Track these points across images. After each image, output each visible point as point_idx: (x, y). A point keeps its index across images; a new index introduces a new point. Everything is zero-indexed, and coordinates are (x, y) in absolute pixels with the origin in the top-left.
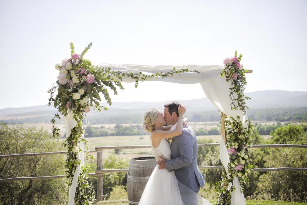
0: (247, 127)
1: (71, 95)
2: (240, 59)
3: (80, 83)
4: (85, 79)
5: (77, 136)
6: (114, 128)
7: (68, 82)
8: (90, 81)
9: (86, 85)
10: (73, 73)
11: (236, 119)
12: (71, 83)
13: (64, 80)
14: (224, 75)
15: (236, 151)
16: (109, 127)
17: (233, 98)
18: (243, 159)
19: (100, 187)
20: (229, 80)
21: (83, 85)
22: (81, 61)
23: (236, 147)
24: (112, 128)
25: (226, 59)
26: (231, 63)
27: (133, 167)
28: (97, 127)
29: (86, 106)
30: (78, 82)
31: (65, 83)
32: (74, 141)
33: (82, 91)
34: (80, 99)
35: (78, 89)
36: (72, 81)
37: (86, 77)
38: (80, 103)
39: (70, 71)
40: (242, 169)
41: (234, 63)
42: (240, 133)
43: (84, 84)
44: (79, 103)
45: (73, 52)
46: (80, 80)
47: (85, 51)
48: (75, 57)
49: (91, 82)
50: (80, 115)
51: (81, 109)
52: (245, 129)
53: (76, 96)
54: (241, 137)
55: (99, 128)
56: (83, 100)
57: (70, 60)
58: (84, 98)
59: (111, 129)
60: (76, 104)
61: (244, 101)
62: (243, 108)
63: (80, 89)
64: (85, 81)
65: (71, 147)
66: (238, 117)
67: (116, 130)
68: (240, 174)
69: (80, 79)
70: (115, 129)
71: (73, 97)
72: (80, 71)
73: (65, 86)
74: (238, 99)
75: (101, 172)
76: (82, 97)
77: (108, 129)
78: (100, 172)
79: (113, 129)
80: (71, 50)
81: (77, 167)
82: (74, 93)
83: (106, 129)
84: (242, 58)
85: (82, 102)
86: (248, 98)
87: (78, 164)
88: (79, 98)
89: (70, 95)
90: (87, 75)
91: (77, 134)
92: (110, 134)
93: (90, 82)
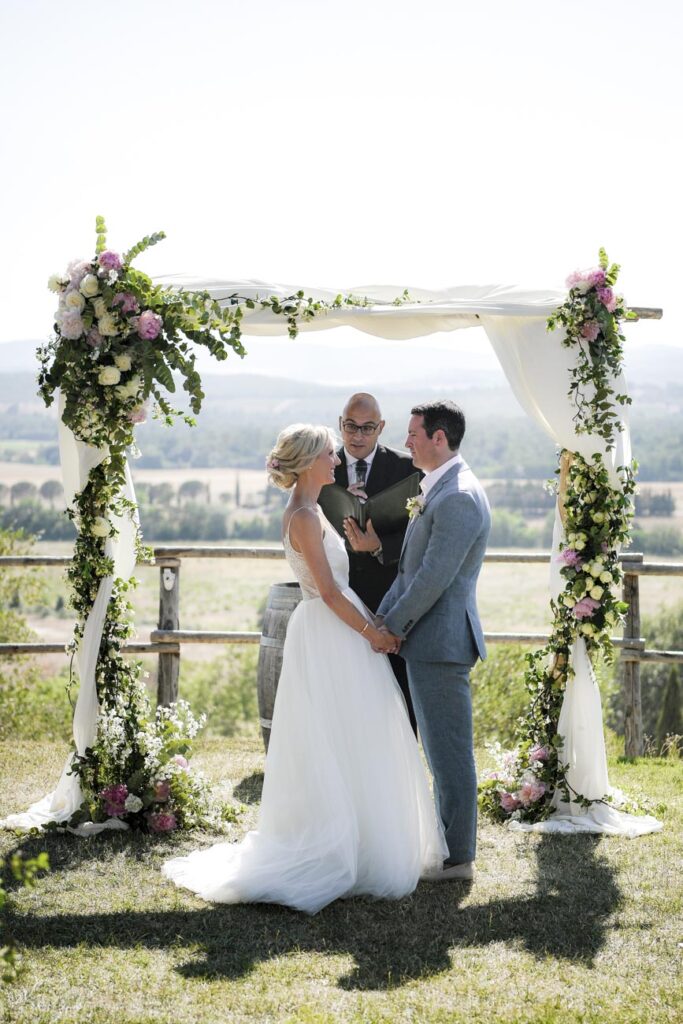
0: (621, 488)
1: (94, 371)
2: (615, 278)
3: (120, 335)
4: (136, 324)
5: (106, 489)
6: (260, 493)
7: (86, 333)
8: (148, 332)
9: (137, 343)
10: (100, 305)
11: (590, 461)
12: (93, 335)
13: (76, 326)
14: (559, 324)
15: (580, 558)
16: (231, 490)
17: (580, 399)
18: (598, 582)
19: (169, 693)
20: (574, 342)
21: (127, 342)
22: (123, 272)
23: (581, 546)
24: (250, 496)
25: (573, 274)
26: (584, 287)
27: (280, 609)
28: (165, 486)
29: (134, 404)
30: (114, 333)
31: (78, 335)
32: (98, 505)
33: (125, 362)
34: (119, 384)
35: (114, 353)
36: (98, 330)
37: (138, 319)
38: (118, 395)
39: (91, 300)
40: (594, 611)
41: (593, 290)
42: (599, 505)
43: (130, 342)
44: (116, 394)
45: (100, 241)
46: (119, 330)
47: (140, 247)
48: (109, 259)
49: (153, 337)
50: (117, 430)
51: (122, 412)
52: (616, 493)
53: (109, 376)
54: (597, 517)
55: (176, 488)
56: (128, 387)
57: (93, 266)
58: (131, 379)
59: (243, 500)
60: (107, 398)
61: (610, 410)
62: (608, 428)
63: (119, 355)
64: (136, 330)
65: (89, 519)
66: (597, 457)
67: (271, 506)
68: (588, 629)
69: (121, 327)
70: (267, 502)
71: (100, 376)
72: (122, 303)
73: (76, 344)
74: (595, 402)
75: (173, 641)
76: (126, 377)
77: (225, 497)
78: (167, 639)
79: (258, 500)
80: (97, 235)
81: (103, 581)
82: (101, 367)
83: (215, 500)
84: (619, 275)
85: (124, 393)
86: (625, 401)
87: (107, 571)
88: (117, 382)
89: (90, 371)
90: (140, 314)
91: (107, 484)
92: (237, 527)
93: (148, 336)
